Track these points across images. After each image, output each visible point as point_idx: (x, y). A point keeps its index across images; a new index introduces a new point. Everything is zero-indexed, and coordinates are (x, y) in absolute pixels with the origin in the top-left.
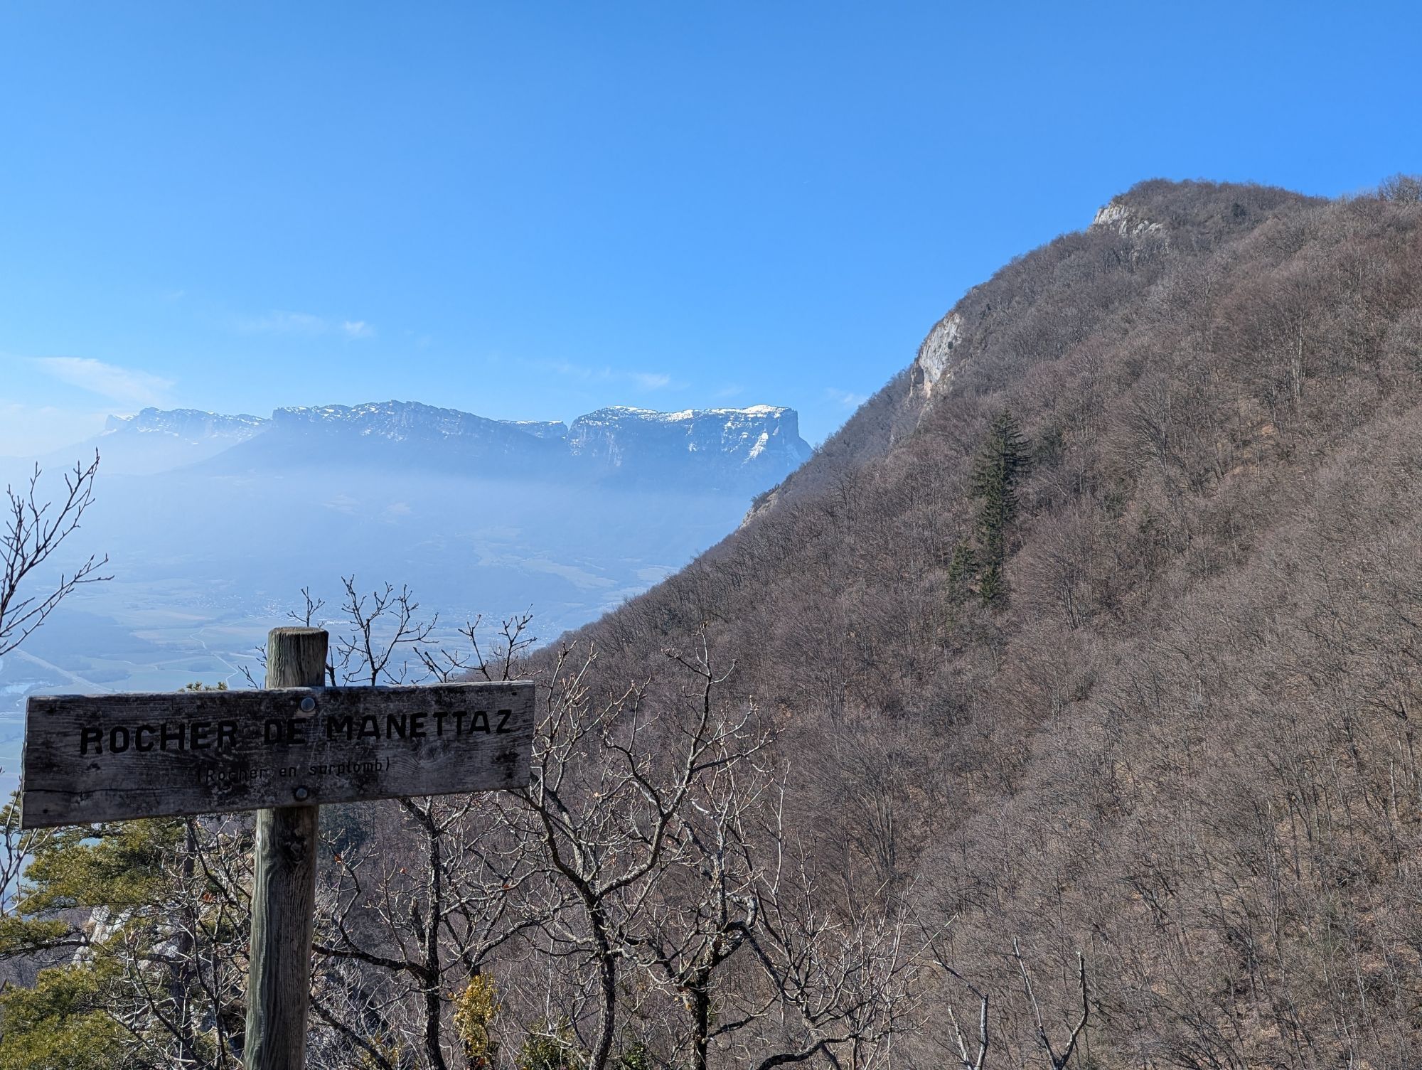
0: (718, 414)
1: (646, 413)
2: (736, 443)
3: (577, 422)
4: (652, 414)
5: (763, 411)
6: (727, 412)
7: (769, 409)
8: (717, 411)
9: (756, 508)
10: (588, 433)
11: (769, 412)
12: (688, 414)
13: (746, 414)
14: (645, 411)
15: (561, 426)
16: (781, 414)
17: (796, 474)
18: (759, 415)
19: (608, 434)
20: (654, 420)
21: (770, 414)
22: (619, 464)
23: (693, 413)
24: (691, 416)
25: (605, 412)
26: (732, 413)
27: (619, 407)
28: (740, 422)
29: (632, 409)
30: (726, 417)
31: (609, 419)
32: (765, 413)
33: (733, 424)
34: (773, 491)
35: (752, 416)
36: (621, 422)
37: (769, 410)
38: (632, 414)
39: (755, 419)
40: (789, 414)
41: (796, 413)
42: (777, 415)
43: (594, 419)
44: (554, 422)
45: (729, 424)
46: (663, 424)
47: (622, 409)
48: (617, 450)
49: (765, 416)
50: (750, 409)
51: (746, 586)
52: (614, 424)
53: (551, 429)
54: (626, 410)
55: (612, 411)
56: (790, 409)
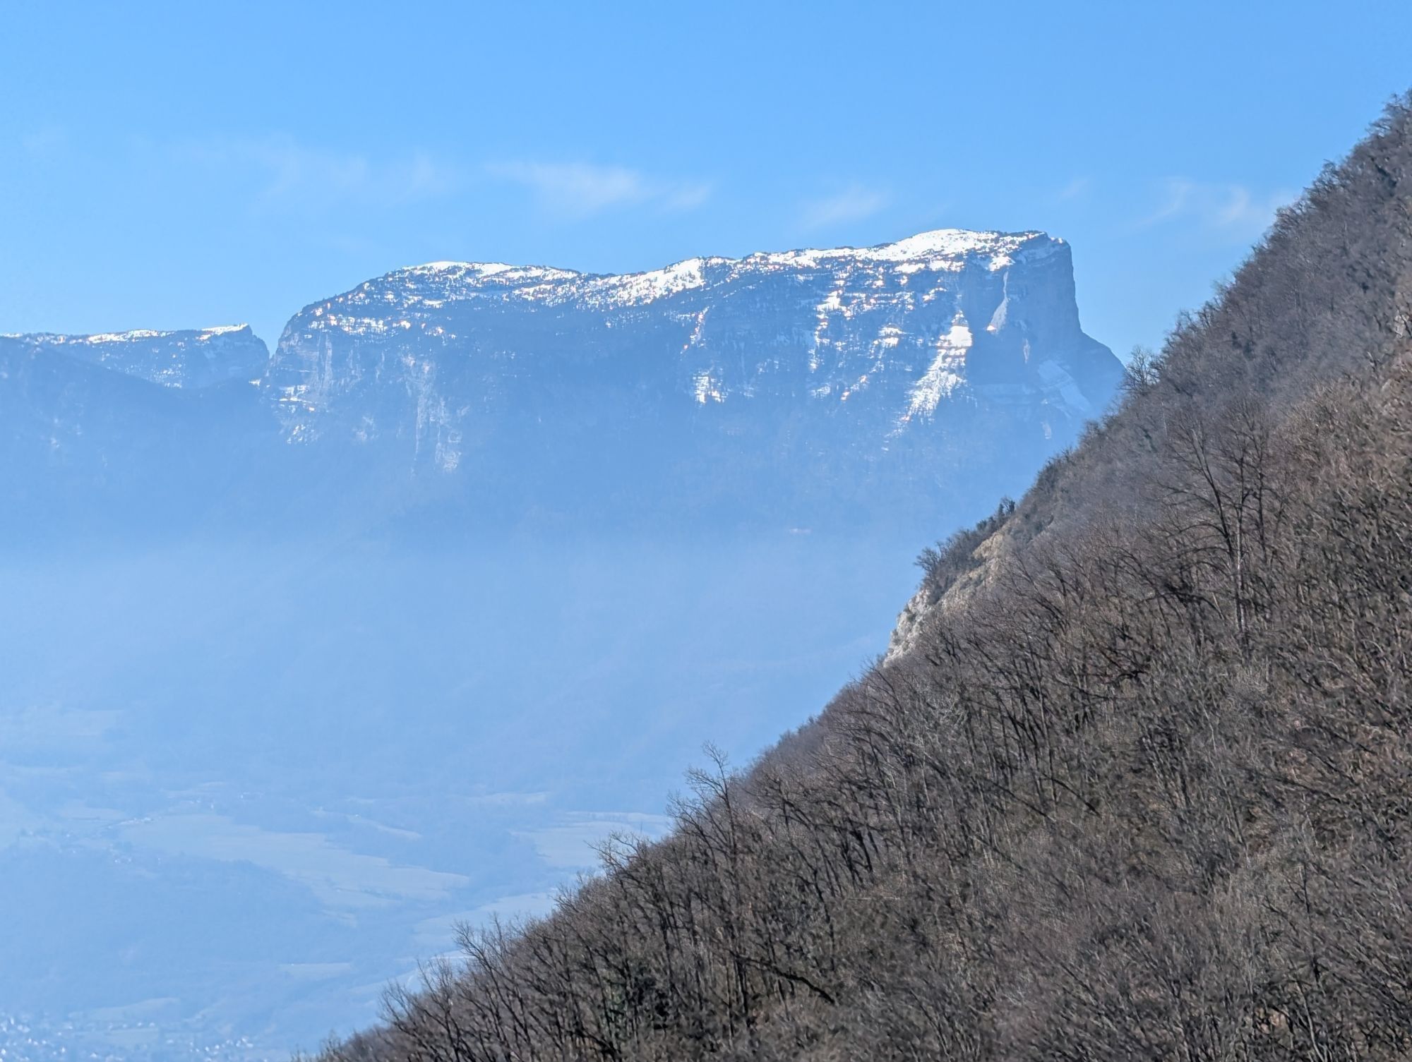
0: (794, 270)
1: (537, 281)
2: (859, 364)
3: (300, 323)
4: (559, 282)
5: (951, 250)
6: (823, 261)
7: (970, 241)
8: (789, 259)
9: (937, 587)
10: (338, 362)
11: (972, 253)
12: (688, 273)
13: (890, 265)
14: (535, 273)
15: (245, 341)
16: (1013, 255)
17: (1070, 461)
18: (936, 265)
19: (410, 361)
20: (570, 303)
21: (974, 259)
22: (451, 461)
23: (707, 271)
24: (699, 282)
25: (394, 282)
26: (841, 263)
27: (443, 265)
28: (869, 291)
29: (490, 269)
30: (822, 278)
31: (413, 308)
32: (958, 257)
33: (845, 301)
34: (991, 527)
35: (912, 269)
36: (453, 314)
37: (970, 245)
38: (491, 286)
39: (924, 279)
40: (1041, 253)
41: (1066, 248)
42: (1000, 261)
43: (360, 312)
44: (219, 330)
45: (833, 301)
46: (598, 316)
47: (453, 270)
48: (443, 415)
49: (956, 266)
50: (902, 245)
51: (893, 867)
52: (431, 324)
53: (210, 355)
54: (470, 272)
55: (420, 279)
56: (1044, 238)
